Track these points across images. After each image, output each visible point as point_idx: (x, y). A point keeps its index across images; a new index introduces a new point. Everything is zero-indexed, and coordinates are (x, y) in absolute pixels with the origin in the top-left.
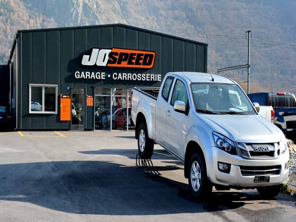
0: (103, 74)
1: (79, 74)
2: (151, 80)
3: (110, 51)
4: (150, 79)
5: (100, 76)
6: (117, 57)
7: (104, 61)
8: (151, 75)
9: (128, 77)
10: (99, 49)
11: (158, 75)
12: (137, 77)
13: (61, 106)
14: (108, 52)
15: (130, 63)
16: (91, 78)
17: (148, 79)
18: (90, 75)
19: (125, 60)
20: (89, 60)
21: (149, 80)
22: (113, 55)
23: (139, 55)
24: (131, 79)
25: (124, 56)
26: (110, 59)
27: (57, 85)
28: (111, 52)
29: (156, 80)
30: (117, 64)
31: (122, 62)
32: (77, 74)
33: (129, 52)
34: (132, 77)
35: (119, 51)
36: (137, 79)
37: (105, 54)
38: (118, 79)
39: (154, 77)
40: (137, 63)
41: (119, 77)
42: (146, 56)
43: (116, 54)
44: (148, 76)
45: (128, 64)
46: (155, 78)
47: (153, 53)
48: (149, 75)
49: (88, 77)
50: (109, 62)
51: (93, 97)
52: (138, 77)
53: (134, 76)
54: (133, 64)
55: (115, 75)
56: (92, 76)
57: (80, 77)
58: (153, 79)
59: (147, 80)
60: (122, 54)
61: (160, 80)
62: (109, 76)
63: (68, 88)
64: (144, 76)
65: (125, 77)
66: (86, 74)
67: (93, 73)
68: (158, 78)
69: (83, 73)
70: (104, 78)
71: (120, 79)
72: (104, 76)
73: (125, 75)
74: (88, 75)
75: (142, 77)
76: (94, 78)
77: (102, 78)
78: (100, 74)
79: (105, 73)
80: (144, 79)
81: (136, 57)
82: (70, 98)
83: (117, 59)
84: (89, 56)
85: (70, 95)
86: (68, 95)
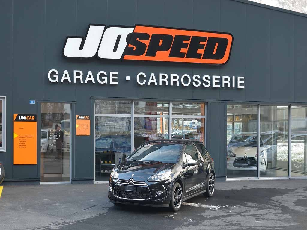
0: (114, 75)
1: (57, 75)
2: (223, 86)
3: (131, 30)
4: (221, 84)
5: (106, 78)
6: (147, 43)
7: (115, 49)
8: (224, 77)
9: (172, 80)
10: (104, 27)
11: (239, 78)
12: (192, 81)
13: (15, 136)
14: (126, 32)
15: (175, 53)
16: (86, 82)
17: (216, 83)
18: (84, 77)
19: (164, 48)
20: (81, 48)
21: (219, 86)
22: (138, 39)
23: (196, 40)
24: (178, 85)
25: (161, 41)
26: (130, 45)
27: (5, 97)
28: (132, 32)
29: (234, 86)
30: (146, 55)
31: (158, 52)
32: (53, 73)
33: (173, 33)
34: (180, 80)
35: (151, 31)
36: (191, 84)
37: (119, 37)
38: (149, 84)
39: (229, 80)
40: (192, 54)
41: (150, 81)
42: (212, 41)
43: (145, 36)
44: (216, 79)
45: (170, 56)
46: (231, 82)
47: (229, 38)
48: (219, 77)
49: (78, 79)
50: (128, 51)
51: (91, 118)
52: (194, 81)
53: (186, 79)
54: (182, 55)
55: (141, 76)
56: (87, 79)
57: (60, 79)
58: (226, 84)
59: (214, 86)
60: (156, 37)
61: (243, 87)
62: (128, 78)
63: (32, 102)
64: (206, 78)
65: (166, 80)
66: (75, 74)
67: (90, 73)
68: (240, 82)
69: (66, 72)
70: (117, 83)
71: (153, 83)
72: (116, 78)
73: (164, 77)
74: (78, 77)
75: (202, 81)
76: (94, 82)
77: (111, 82)
78: (106, 74)
79: (117, 73)
80: (207, 83)
81: (189, 42)
82: (35, 120)
83: (145, 45)
84: (81, 39)
85: (35, 116)
86: (32, 116)
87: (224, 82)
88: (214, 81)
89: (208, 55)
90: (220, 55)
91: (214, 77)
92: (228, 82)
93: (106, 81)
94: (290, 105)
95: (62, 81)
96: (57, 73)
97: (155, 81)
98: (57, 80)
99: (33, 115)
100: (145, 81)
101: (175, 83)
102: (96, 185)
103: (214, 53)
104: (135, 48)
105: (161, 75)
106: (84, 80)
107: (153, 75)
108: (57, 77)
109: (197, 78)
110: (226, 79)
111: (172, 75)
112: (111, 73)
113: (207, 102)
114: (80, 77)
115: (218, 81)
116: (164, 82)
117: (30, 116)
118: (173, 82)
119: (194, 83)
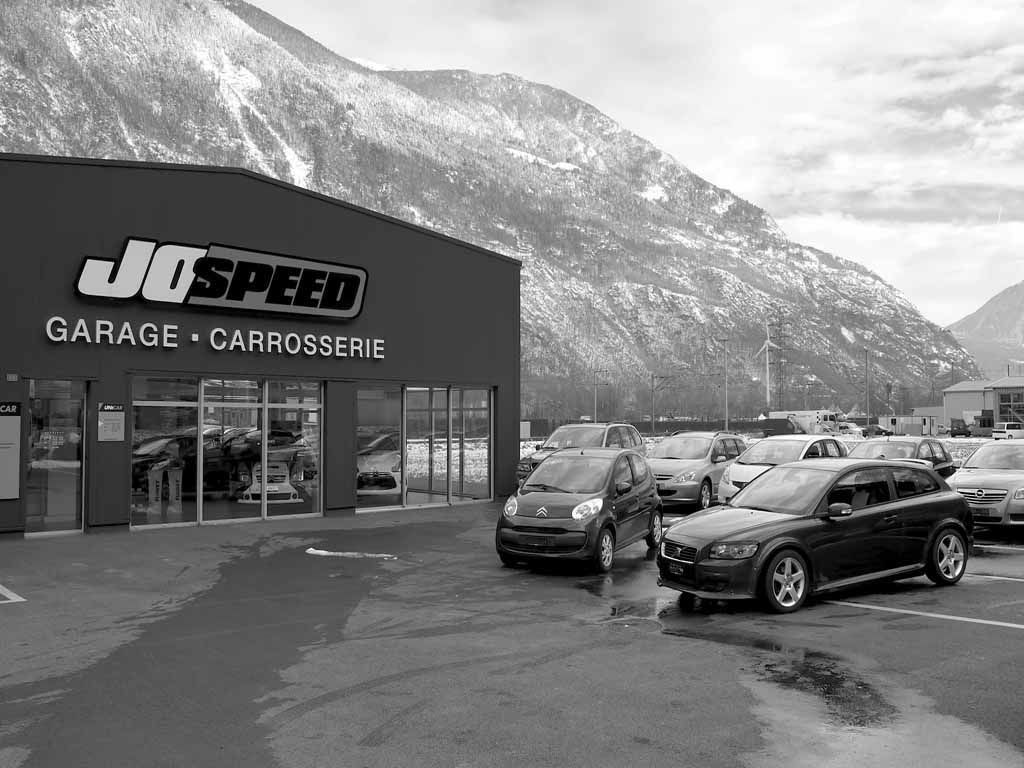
0: (170, 331)
1: (64, 327)
2: (352, 355)
3: (202, 253)
4: (347, 350)
5: (155, 336)
6: (229, 276)
7: (173, 285)
8: (353, 340)
9: (270, 343)
10: (154, 244)
11: (376, 341)
12: (303, 345)
14: (193, 255)
15: (276, 297)
16: (119, 342)
17: (341, 350)
18: (116, 334)
19: (258, 287)
20: (112, 279)
21: (345, 355)
22: (213, 269)
23: (310, 275)
24: (280, 350)
25: (253, 274)
26: (200, 280)
28: (203, 255)
29: (368, 356)
30: (228, 298)
31: (248, 294)
32: (57, 324)
33: (274, 262)
34: (283, 343)
35: (236, 257)
36: (302, 350)
37: (181, 263)
38: (232, 348)
39: (361, 345)
40: (303, 299)
41: (234, 343)
42: (335, 279)
43: (226, 265)
44: (341, 342)
45: (269, 300)
46: (364, 348)
47: (361, 275)
48: (345, 339)
49: (104, 338)
50: (195, 289)
51: (126, 408)
52: (306, 346)
53: (293, 340)
54: (287, 301)
55: (218, 334)
56: (122, 336)
57: (70, 335)
58: (356, 352)
59: (338, 354)
60: (245, 268)
61: (382, 357)
62: (195, 337)
63: (13, 378)
64: (326, 341)
65: (259, 342)
66: (98, 327)
67: (127, 325)
68: (376, 348)
69: (82, 322)
70: (175, 345)
71: (237, 348)
72: (175, 336)
73: (256, 337)
74: (104, 332)
75: (319, 345)
76: (134, 343)
77: (166, 344)
78: (155, 329)
79: (176, 327)
80: (326, 350)
81: (298, 279)
82: (17, 413)
83: (226, 281)
84: (112, 264)
85: (18, 405)
86: (11, 404)
87: (353, 348)
88: (338, 346)
89: (329, 302)
90: (347, 303)
91: (338, 339)
92: (359, 348)
93: (155, 342)
94: (450, 386)
95: (74, 339)
96: (64, 323)
97: (241, 343)
98: (64, 337)
99: (13, 404)
100: (224, 344)
101: (274, 347)
102: (134, 533)
103: (338, 299)
104: (208, 285)
105: (252, 333)
106: (115, 338)
107: (238, 333)
108: (65, 331)
109: (310, 340)
110: (356, 344)
111: (270, 334)
112: (166, 327)
113: (325, 382)
114: (108, 333)
115: (345, 346)
116: (256, 346)
117: (6, 404)
118: (273, 345)
119: (305, 349)
